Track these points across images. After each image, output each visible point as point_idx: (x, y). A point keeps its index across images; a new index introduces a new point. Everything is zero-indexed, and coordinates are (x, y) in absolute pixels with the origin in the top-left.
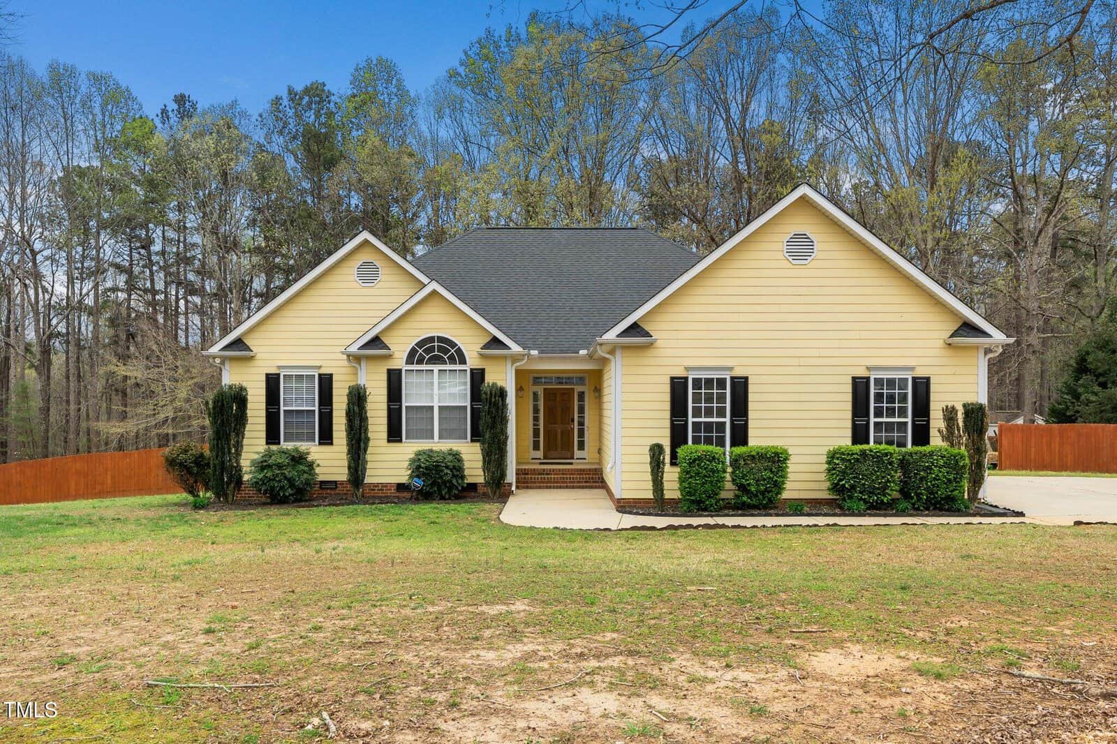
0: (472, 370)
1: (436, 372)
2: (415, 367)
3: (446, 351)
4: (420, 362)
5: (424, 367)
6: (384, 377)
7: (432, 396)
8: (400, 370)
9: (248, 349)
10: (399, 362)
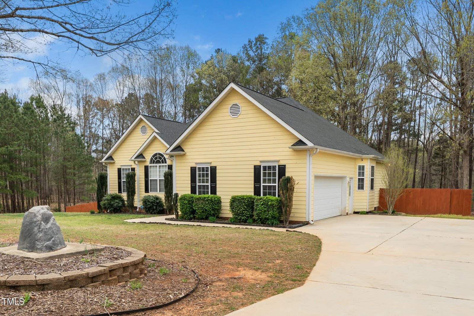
0: (168, 165)
1: (158, 167)
2: (152, 165)
3: (160, 158)
4: (153, 163)
5: (155, 165)
6: (144, 168)
7: (157, 175)
8: (148, 166)
9: (113, 160)
10: (148, 163)
